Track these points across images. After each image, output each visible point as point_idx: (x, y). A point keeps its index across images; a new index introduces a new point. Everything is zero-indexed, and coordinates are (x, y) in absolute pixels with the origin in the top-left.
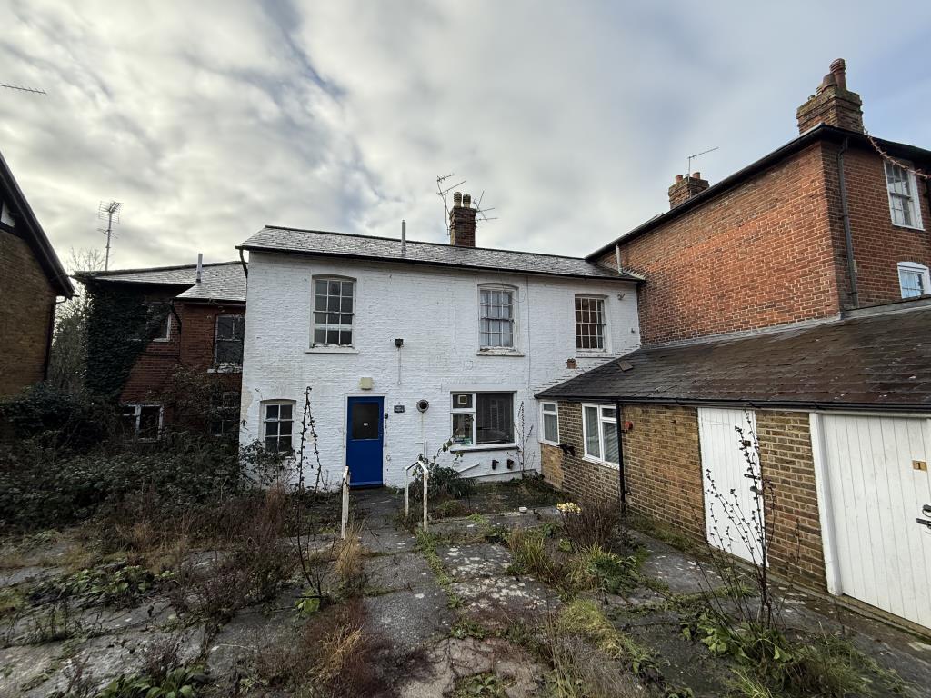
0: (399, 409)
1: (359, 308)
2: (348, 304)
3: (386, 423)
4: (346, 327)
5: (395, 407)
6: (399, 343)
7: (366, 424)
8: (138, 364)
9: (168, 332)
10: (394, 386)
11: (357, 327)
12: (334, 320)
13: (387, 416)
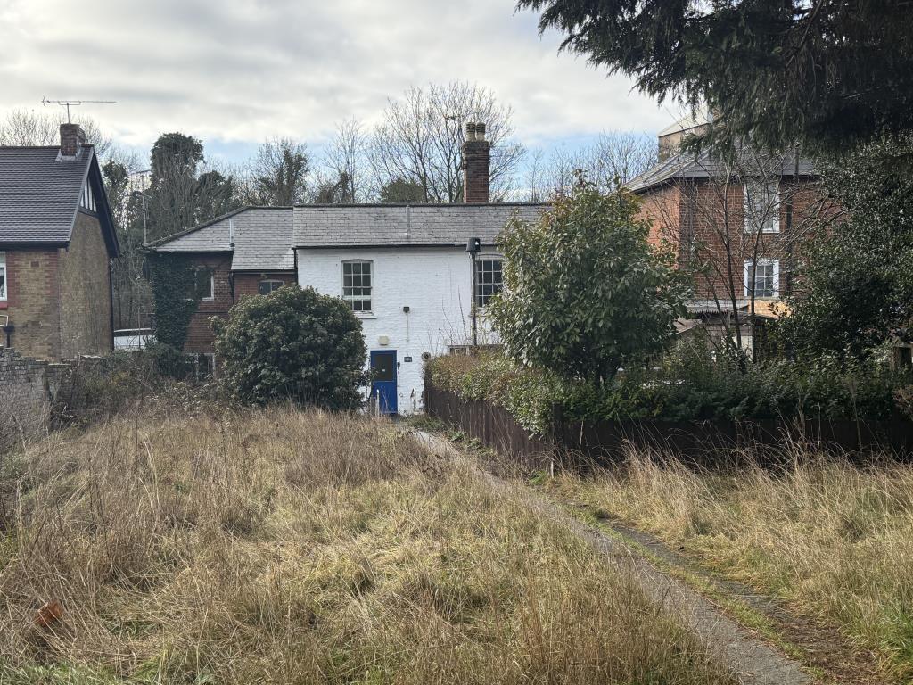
0: (408, 359)
1: (375, 282)
2: (367, 280)
3: (399, 369)
4: (367, 298)
5: (405, 358)
6: (406, 310)
7: (384, 370)
8: (193, 320)
9: (212, 293)
10: (405, 343)
11: (375, 297)
12: (357, 292)
13: (399, 364)
